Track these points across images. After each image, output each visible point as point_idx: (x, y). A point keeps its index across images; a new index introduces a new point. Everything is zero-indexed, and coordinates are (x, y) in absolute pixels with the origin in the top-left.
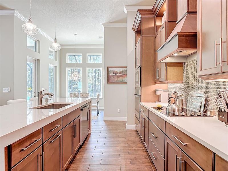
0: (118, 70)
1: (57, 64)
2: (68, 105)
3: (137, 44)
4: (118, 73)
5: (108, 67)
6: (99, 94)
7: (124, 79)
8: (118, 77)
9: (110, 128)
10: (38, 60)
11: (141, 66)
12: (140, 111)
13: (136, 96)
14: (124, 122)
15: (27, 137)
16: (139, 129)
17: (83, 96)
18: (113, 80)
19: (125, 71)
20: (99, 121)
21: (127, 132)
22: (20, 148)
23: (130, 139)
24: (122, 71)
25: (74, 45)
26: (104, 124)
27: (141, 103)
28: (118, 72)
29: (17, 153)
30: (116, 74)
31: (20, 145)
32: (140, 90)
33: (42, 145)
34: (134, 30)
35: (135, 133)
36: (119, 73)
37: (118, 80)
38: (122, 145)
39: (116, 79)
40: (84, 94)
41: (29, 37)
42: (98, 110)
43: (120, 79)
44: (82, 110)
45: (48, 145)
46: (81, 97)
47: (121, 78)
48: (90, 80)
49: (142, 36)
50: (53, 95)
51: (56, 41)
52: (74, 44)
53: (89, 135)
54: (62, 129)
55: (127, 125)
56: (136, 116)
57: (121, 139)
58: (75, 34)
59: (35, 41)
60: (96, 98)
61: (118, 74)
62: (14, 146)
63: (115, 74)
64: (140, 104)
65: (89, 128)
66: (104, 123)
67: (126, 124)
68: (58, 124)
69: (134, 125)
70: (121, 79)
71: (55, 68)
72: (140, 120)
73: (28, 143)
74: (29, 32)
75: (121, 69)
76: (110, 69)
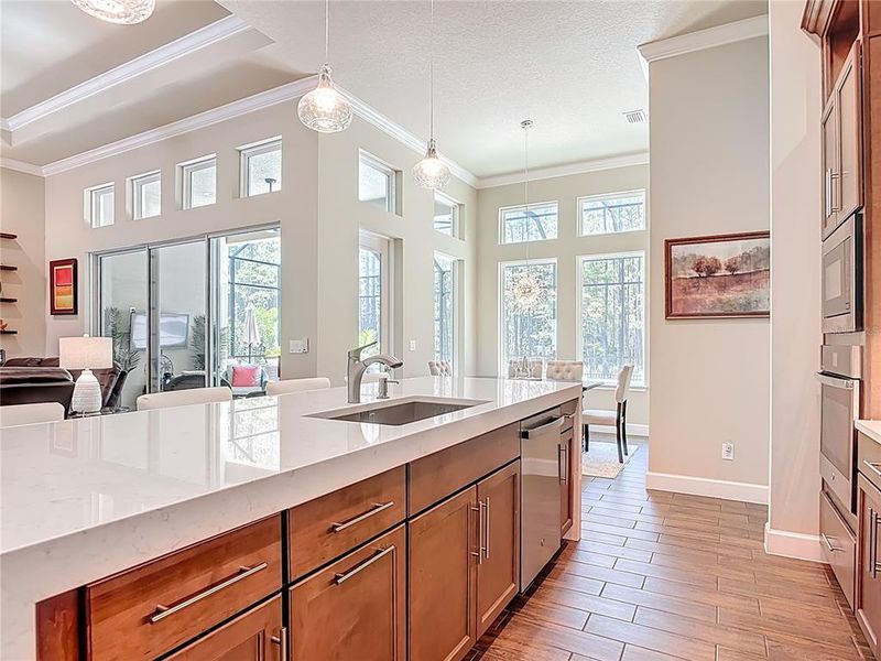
0: (722, 253)
1: (464, 250)
2: (458, 408)
3: (834, 95)
4: (723, 266)
5: (667, 241)
6: (626, 369)
7: (754, 294)
8: (723, 287)
9: (672, 531)
10: (398, 241)
11: (863, 211)
12: (855, 471)
13: (829, 381)
14: (755, 514)
15: (191, 554)
16: (845, 562)
17: (558, 376)
18: (697, 302)
19: (761, 256)
20: (626, 489)
21: (768, 570)
22: (140, 606)
23: (788, 616)
24: (746, 257)
25: (522, 171)
26: (648, 507)
27: (861, 425)
28: (723, 259)
29: (125, 630)
30: (711, 271)
31: (143, 592)
32: (856, 351)
33: (285, 591)
34: (811, 28)
35: (819, 582)
36: (729, 268)
37: (720, 301)
38: (733, 639)
39: (708, 297)
40: (564, 365)
41: (366, 163)
42: (621, 437)
43: (734, 295)
44: (525, 435)
45: (316, 594)
46: (550, 377)
47: (740, 288)
48: (592, 308)
49: (868, 39)
50: (401, 364)
51: (432, 152)
52: (522, 166)
53: (565, 548)
54: (406, 521)
55: (773, 532)
56: (826, 491)
57: (731, 602)
58: (525, 123)
59: (386, 173)
60: (615, 382)
61: (723, 272)
62: (106, 597)
63: (704, 274)
64: (856, 432)
65: (570, 516)
66: (649, 504)
67: (768, 525)
68: (385, 495)
69: (818, 539)
70: (740, 295)
71: (457, 265)
72: (857, 518)
73: (197, 581)
74: (321, 123)
75: (739, 248)
76: (677, 250)
